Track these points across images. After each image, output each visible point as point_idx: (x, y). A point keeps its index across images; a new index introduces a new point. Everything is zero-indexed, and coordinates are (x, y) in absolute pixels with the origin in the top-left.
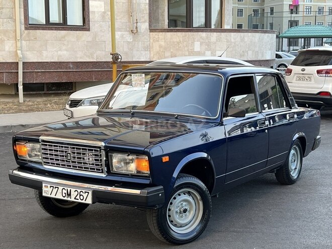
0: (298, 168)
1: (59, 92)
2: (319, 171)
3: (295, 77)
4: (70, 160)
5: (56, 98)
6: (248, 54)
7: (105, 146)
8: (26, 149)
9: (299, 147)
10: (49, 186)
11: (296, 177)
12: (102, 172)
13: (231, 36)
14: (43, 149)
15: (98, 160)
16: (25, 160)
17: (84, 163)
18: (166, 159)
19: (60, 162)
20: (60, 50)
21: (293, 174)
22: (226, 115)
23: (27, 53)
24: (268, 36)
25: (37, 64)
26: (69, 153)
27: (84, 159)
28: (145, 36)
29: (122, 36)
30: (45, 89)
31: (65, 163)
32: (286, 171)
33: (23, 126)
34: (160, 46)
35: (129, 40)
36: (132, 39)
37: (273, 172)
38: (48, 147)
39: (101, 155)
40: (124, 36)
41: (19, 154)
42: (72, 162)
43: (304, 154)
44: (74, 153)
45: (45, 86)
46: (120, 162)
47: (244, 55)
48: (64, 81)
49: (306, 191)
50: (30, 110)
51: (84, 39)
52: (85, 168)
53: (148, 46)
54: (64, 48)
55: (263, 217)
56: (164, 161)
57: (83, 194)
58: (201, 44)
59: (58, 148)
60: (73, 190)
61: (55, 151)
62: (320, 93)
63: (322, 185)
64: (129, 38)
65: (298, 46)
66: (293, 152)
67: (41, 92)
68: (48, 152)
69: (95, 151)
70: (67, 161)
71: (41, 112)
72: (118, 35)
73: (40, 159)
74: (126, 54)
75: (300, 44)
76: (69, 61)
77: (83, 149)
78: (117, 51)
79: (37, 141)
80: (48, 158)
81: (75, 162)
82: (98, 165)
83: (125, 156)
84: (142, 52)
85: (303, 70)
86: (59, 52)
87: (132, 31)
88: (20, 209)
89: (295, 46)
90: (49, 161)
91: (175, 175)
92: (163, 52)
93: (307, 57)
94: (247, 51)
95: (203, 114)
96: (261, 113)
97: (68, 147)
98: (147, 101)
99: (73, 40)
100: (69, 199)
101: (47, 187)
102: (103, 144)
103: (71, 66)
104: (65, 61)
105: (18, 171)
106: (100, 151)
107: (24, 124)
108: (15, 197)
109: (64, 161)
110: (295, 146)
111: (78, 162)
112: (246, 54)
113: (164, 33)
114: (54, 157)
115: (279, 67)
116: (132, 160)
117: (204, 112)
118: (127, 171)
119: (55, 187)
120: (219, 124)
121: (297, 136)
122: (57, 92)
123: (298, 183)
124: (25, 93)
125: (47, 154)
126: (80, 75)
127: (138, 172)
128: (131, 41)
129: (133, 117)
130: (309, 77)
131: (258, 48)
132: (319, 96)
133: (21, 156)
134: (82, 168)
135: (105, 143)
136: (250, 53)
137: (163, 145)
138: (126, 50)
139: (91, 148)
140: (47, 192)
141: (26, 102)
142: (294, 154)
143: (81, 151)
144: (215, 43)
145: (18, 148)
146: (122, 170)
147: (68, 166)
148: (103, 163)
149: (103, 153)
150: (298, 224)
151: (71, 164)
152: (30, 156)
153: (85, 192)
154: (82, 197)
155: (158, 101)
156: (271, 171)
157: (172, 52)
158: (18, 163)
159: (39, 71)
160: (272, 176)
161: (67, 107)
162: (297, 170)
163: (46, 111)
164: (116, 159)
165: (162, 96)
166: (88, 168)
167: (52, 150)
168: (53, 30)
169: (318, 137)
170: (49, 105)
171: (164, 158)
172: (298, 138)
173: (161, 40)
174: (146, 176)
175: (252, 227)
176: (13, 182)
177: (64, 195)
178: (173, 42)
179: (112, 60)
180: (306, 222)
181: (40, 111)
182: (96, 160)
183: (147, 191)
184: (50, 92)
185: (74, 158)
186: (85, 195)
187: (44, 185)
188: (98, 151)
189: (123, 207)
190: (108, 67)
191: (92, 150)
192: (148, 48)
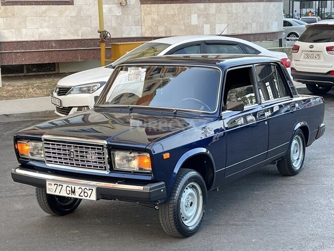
0: (300, 158)
1: (40, 73)
2: (323, 160)
3: (303, 55)
4: (73, 158)
5: (38, 82)
6: (251, 26)
7: (108, 145)
8: (27, 148)
9: (301, 137)
10: (53, 184)
11: (298, 168)
12: (105, 170)
13: (232, 7)
14: (45, 148)
15: (101, 158)
16: (26, 159)
17: (87, 161)
18: (167, 156)
19: (62, 160)
20: (41, 27)
21: (295, 164)
22: (224, 109)
23: (5, 31)
24: (274, 5)
25: (16, 43)
26: (72, 152)
27: (86, 157)
28: (136, 9)
29: (110, 10)
30: (25, 71)
31: (68, 161)
32: (288, 162)
33: (7, 115)
34: (153, 20)
35: (117, 14)
36: (121, 13)
37: (274, 163)
38: (51, 146)
39: (103, 153)
40: (112, 9)
41: (21, 152)
42: (75, 160)
43: (306, 144)
44: (77, 151)
45: (25, 67)
46: (122, 159)
47: (247, 28)
48: (46, 62)
49: (308, 182)
50: (10, 96)
51: (67, 14)
52: (88, 166)
53: (139, 20)
54: (45, 24)
55: (263, 210)
56: (165, 158)
57: (88, 191)
58: (199, 17)
59: (61, 147)
60: (77, 188)
61: (58, 149)
62: (330, 72)
63: (325, 175)
64: (118, 11)
65: (312, 8)
66: (294, 142)
67: (20, 74)
68: (51, 151)
69: (98, 149)
70: (70, 159)
71: (23, 99)
72: (105, 7)
73: (42, 157)
74: (115, 29)
75: (314, 6)
76: (51, 39)
77: (85, 148)
78: (105, 29)
79: (40, 140)
80: (51, 157)
81: (78, 160)
82: (101, 163)
83: (127, 154)
84: (132, 27)
85: (312, 47)
86: (40, 30)
87: (120, 3)
88: (19, 206)
89: (309, 7)
90: (52, 159)
91: (176, 170)
92: (155, 26)
93: (315, 31)
94: (251, 23)
95: (201, 109)
96: (260, 104)
97: (71, 146)
98: (144, 92)
99: (55, 15)
100: (73, 196)
101: (51, 184)
102: (105, 142)
103: (54, 45)
104: (47, 39)
105: (20, 169)
106: (103, 149)
107: (8, 114)
108: (12, 195)
109: (67, 159)
110: (297, 136)
111: (81, 161)
112: (249, 26)
113: (156, 5)
114: (57, 156)
115: (288, 36)
116: (134, 158)
117: (203, 106)
118: (129, 167)
119: (60, 185)
120: (218, 118)
121: (299, 125)
122: (38, 73)
123: (301, 174)
124: (3, 75)
125: (50, 153)
126: (63, 55)
127: (140, 169)
128: (120, 14)
129: (132, 112)
130: (318, 55)
131: (262, 19)
132: (329, 76)
133: (22, 155)
134: (85, 165)
135: (107, 141)
136: (254, 25)
137: (163, 142)
138: (114, 24)
139: (94, 147)
140: (51, 189)
141: (5, 87)
142: (296, 144)
143: (84, 150)
144: (215, 15)
145: (19, 147)
146: (125, 167)
147: (71, 164)
148: (106, 160)
149: (106, 151)
150: (297, 217)
151: (74, 162)
152: (32, 154)
153: (89, 189)
154: (86, 194)
155: (155, 92)
156: (273, 163)
157: (166, 26)
158: (20, 161)
159: (19, 51)
160: (274, 167)
161: (55, 94)
162: (300, 160)
163: (29, 97)
164: (118, 157)
165: (160, 87)
166: (91, 166)
167: (55, 149)
168: (32, 5)
169: (322, 125)
170: (31, 90)
171: (164, 155)
172: (300, 128)
173: (153, 13)
174: (148, 173)
175: (252, 220)
176: (15, 180)
177: (68, 192)
178: (168, 15)
179: (99, 37)
180: (306, 213)
181: (22, 97)
182: (99, 158)
183: (149, 187)
184: (31, 74)
185: (77, 156)
186: (89, 192)
187: (47, 183)
188: (100, 149)
189: (123, 202)
190: (95, 45)
191: (95, 149)
192: (139, 23)
